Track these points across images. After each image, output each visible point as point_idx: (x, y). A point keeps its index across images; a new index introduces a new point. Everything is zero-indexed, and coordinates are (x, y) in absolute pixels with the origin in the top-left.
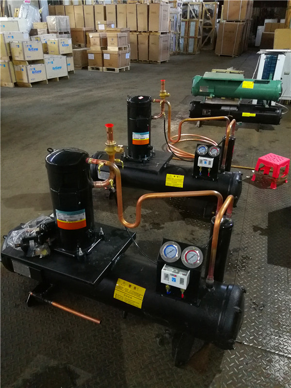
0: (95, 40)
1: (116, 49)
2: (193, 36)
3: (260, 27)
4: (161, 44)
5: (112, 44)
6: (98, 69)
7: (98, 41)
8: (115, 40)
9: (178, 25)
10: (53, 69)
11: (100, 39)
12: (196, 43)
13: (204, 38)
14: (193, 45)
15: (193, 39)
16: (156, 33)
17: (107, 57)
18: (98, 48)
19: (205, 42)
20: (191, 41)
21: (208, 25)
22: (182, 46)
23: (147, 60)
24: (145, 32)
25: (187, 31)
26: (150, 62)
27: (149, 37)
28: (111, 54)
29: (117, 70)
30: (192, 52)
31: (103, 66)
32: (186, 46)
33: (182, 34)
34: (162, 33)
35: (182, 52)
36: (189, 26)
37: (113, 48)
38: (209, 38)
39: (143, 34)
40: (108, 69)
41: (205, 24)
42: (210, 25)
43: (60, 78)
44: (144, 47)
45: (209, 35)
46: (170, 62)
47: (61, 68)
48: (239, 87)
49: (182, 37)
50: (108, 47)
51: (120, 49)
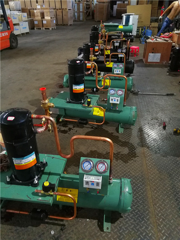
0: (37, 14)
1: (50, 18)
2: (82, 11)
3: (114, 6)
4: (69, 15)
5: (47, 16)
6: (41, 29)
7: (39, 14)
8: (49, 13)
9: (73, 5)
10: (23, 28)
11: (40, 13)
12: (84, 15)
13: (87, 12)
14: (82, 16)
15: (82, 13)
16: (66, 10)
17: (45, 22)
18: (40, 18)
19: (87, 14)
20: (81, 14)
21: (88, 5)
22: (76, 17)
23: (62, 24)
24: (60, 9)
25: (79, 9)
26: (64, 25)
27: (62, 12)
28: (47, 21)
29: (51, 29)
30: (82, 20)
31: (43, 27)
32: (79, 17)
33: (76, 10)
34: (69, 10)
35: (77, 20)
36: (79, 6)
37: (47, 18)
38: (89, 13)
39: (59, 10)
40: (45, 29)
41: (87, 5)
42: (89, 5)
43: (26, 33)
44: (60, 17)
45: (89, 10)
46: (74, 25)
47: (26, 28)
48: (118, 28)
49: (76, 12)
50: (45, 17)
51: (51, 18)
